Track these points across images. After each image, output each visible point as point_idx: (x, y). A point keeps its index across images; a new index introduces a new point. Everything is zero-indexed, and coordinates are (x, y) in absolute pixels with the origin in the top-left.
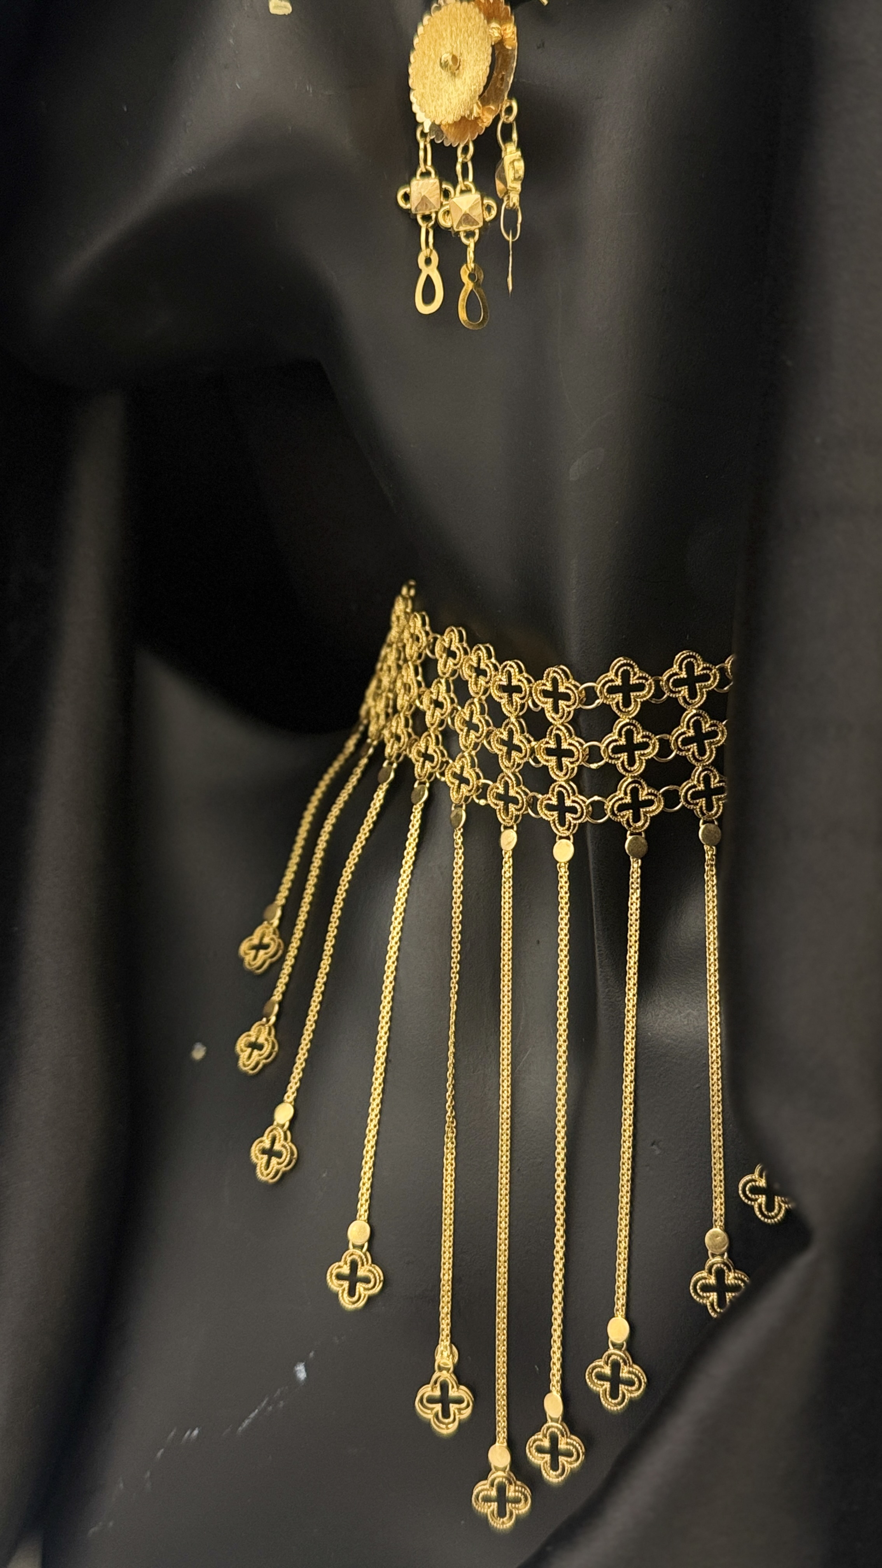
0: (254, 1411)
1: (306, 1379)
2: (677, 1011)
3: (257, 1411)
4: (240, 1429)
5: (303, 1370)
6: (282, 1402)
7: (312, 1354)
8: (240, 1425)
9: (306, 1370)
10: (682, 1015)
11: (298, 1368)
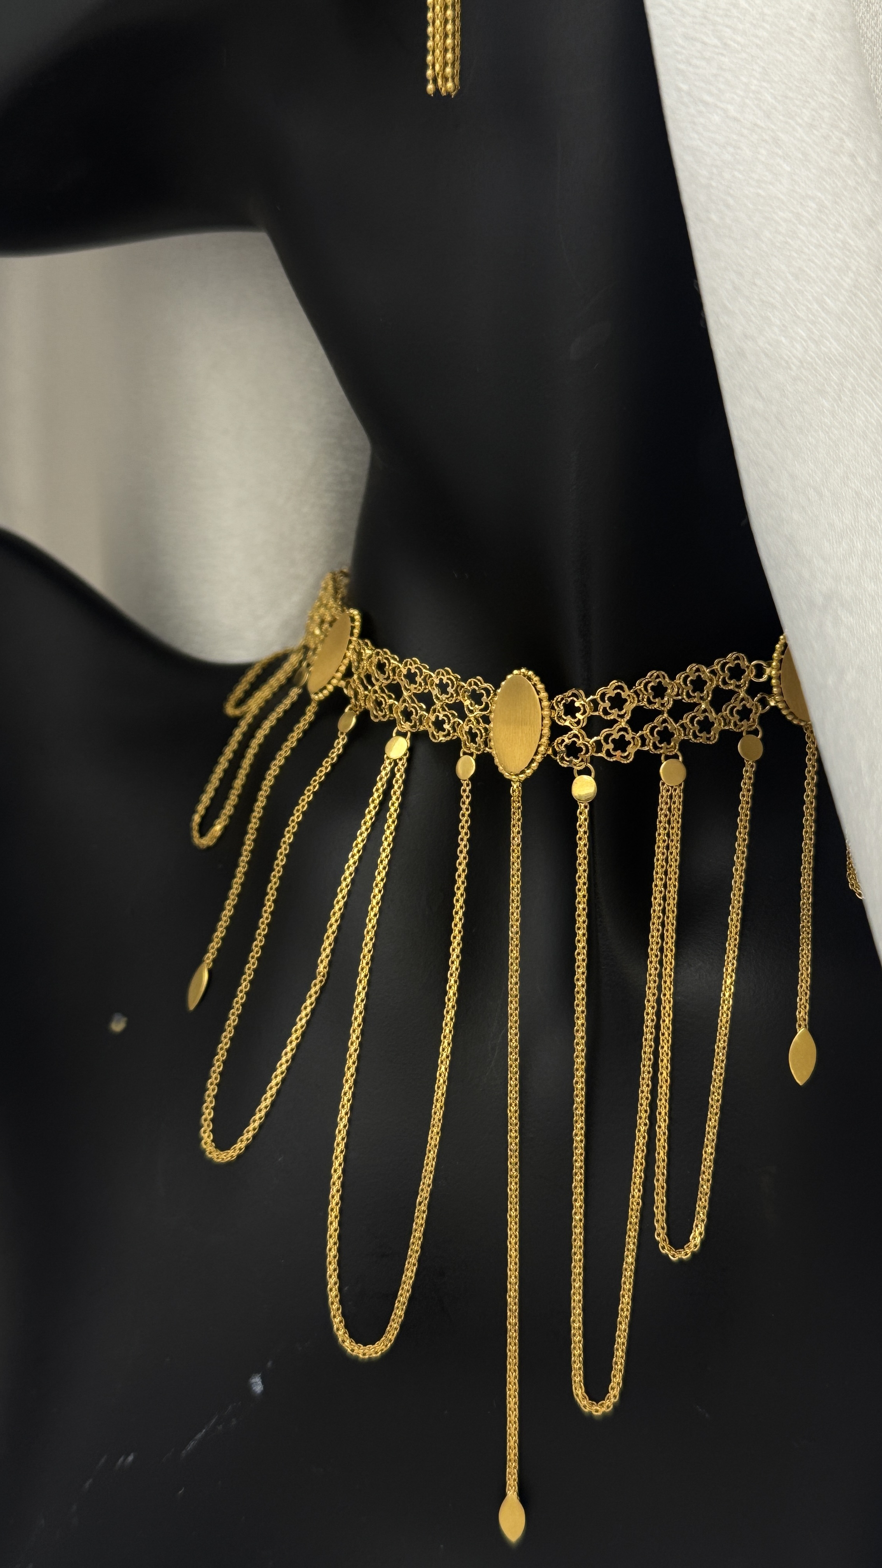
1: (263, 1393)
6: (234, 1420)
8: (185, 1448)
11: (253, 1380)
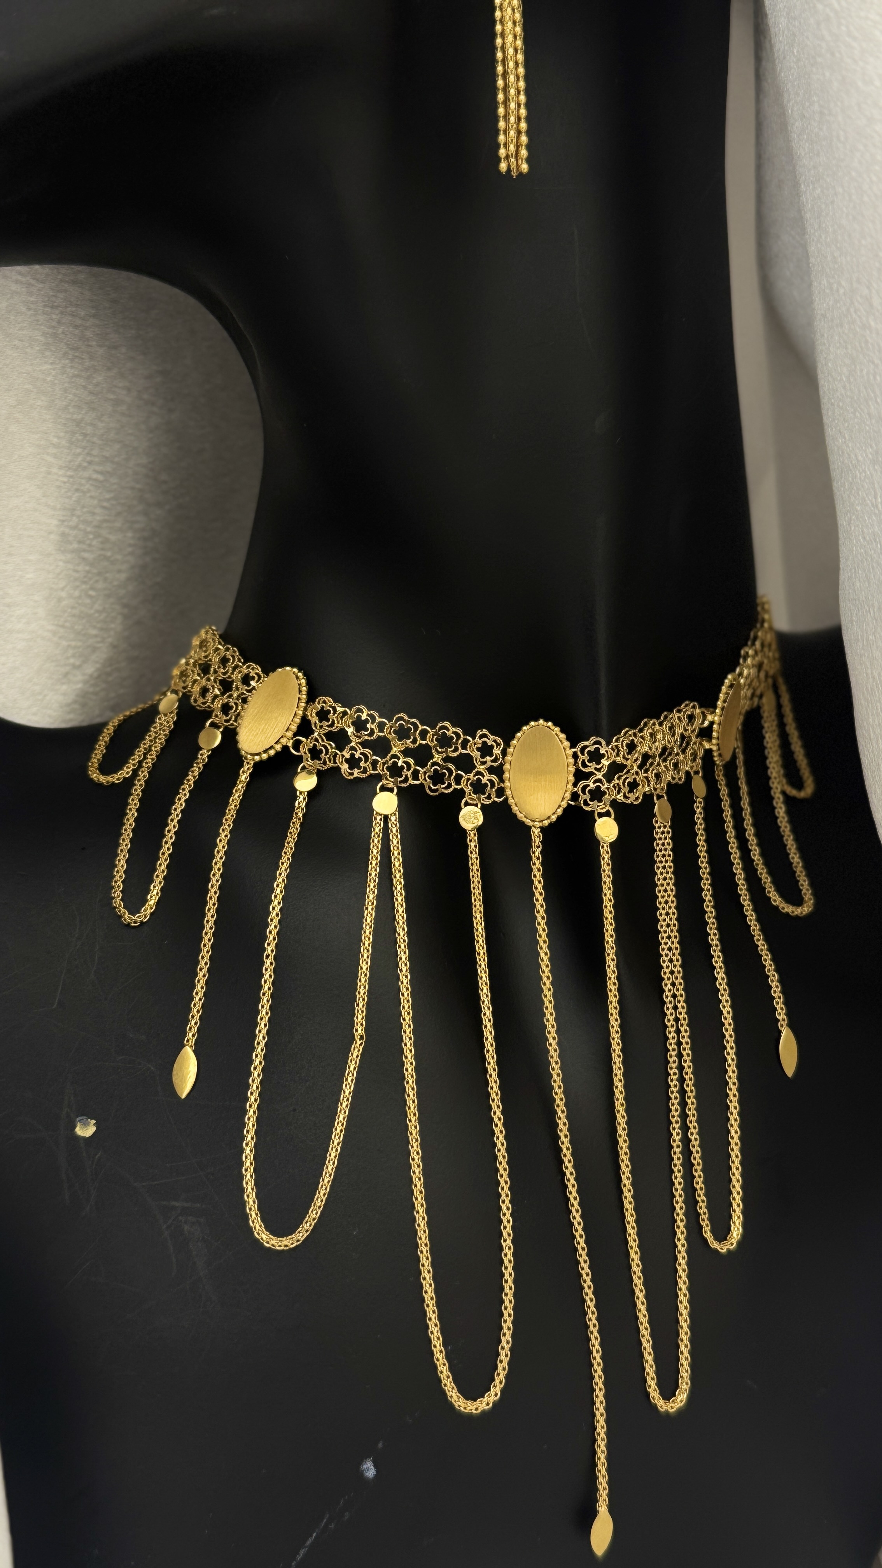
1: (376, 1476)
3: (314, 1535)
5: (372, 1467)
7: (380, 1445)
9: (375, 1466)
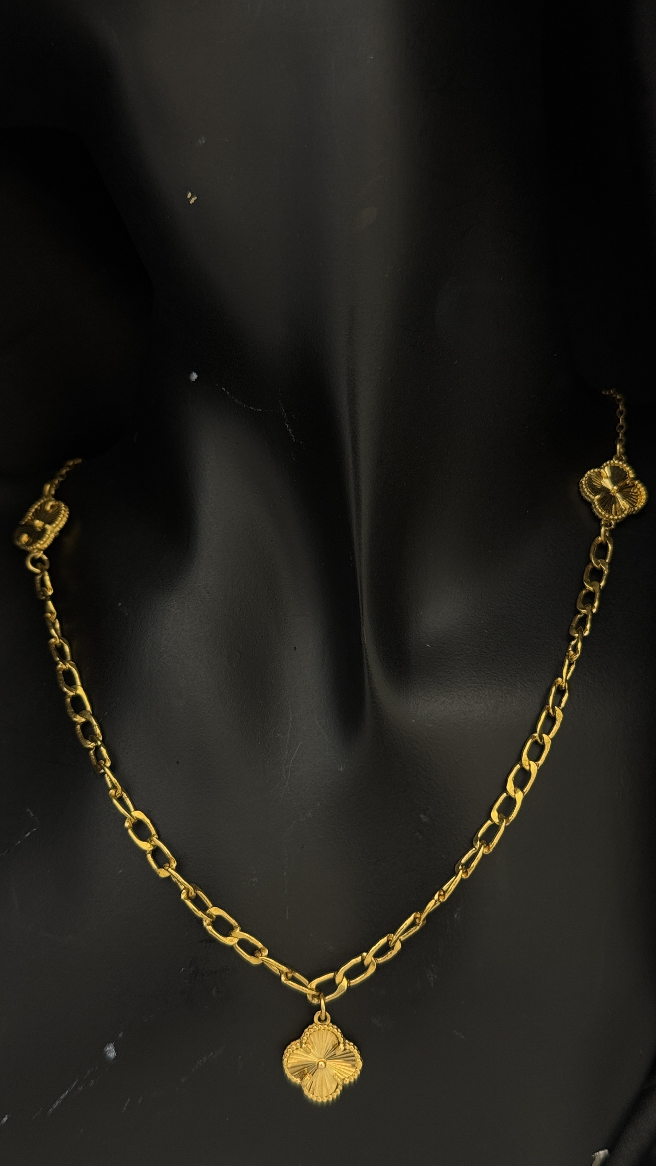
0: (65, 1092)
2: (433, 700)
4: (50, 1110)
6: (92, 1081)
8: (51, 1107)
10: (438, 703)
11: (108, 1049)
